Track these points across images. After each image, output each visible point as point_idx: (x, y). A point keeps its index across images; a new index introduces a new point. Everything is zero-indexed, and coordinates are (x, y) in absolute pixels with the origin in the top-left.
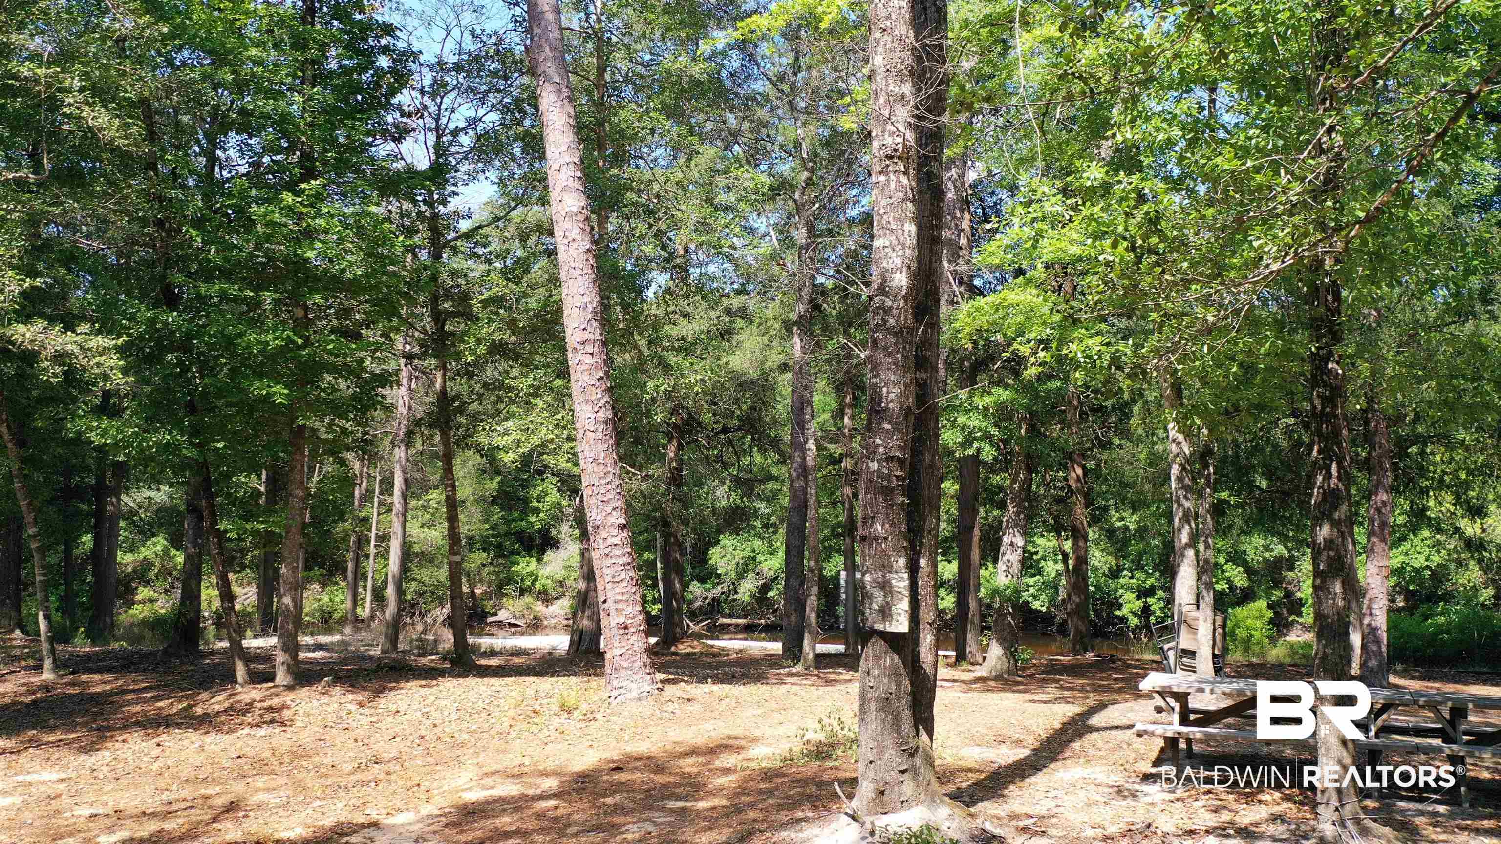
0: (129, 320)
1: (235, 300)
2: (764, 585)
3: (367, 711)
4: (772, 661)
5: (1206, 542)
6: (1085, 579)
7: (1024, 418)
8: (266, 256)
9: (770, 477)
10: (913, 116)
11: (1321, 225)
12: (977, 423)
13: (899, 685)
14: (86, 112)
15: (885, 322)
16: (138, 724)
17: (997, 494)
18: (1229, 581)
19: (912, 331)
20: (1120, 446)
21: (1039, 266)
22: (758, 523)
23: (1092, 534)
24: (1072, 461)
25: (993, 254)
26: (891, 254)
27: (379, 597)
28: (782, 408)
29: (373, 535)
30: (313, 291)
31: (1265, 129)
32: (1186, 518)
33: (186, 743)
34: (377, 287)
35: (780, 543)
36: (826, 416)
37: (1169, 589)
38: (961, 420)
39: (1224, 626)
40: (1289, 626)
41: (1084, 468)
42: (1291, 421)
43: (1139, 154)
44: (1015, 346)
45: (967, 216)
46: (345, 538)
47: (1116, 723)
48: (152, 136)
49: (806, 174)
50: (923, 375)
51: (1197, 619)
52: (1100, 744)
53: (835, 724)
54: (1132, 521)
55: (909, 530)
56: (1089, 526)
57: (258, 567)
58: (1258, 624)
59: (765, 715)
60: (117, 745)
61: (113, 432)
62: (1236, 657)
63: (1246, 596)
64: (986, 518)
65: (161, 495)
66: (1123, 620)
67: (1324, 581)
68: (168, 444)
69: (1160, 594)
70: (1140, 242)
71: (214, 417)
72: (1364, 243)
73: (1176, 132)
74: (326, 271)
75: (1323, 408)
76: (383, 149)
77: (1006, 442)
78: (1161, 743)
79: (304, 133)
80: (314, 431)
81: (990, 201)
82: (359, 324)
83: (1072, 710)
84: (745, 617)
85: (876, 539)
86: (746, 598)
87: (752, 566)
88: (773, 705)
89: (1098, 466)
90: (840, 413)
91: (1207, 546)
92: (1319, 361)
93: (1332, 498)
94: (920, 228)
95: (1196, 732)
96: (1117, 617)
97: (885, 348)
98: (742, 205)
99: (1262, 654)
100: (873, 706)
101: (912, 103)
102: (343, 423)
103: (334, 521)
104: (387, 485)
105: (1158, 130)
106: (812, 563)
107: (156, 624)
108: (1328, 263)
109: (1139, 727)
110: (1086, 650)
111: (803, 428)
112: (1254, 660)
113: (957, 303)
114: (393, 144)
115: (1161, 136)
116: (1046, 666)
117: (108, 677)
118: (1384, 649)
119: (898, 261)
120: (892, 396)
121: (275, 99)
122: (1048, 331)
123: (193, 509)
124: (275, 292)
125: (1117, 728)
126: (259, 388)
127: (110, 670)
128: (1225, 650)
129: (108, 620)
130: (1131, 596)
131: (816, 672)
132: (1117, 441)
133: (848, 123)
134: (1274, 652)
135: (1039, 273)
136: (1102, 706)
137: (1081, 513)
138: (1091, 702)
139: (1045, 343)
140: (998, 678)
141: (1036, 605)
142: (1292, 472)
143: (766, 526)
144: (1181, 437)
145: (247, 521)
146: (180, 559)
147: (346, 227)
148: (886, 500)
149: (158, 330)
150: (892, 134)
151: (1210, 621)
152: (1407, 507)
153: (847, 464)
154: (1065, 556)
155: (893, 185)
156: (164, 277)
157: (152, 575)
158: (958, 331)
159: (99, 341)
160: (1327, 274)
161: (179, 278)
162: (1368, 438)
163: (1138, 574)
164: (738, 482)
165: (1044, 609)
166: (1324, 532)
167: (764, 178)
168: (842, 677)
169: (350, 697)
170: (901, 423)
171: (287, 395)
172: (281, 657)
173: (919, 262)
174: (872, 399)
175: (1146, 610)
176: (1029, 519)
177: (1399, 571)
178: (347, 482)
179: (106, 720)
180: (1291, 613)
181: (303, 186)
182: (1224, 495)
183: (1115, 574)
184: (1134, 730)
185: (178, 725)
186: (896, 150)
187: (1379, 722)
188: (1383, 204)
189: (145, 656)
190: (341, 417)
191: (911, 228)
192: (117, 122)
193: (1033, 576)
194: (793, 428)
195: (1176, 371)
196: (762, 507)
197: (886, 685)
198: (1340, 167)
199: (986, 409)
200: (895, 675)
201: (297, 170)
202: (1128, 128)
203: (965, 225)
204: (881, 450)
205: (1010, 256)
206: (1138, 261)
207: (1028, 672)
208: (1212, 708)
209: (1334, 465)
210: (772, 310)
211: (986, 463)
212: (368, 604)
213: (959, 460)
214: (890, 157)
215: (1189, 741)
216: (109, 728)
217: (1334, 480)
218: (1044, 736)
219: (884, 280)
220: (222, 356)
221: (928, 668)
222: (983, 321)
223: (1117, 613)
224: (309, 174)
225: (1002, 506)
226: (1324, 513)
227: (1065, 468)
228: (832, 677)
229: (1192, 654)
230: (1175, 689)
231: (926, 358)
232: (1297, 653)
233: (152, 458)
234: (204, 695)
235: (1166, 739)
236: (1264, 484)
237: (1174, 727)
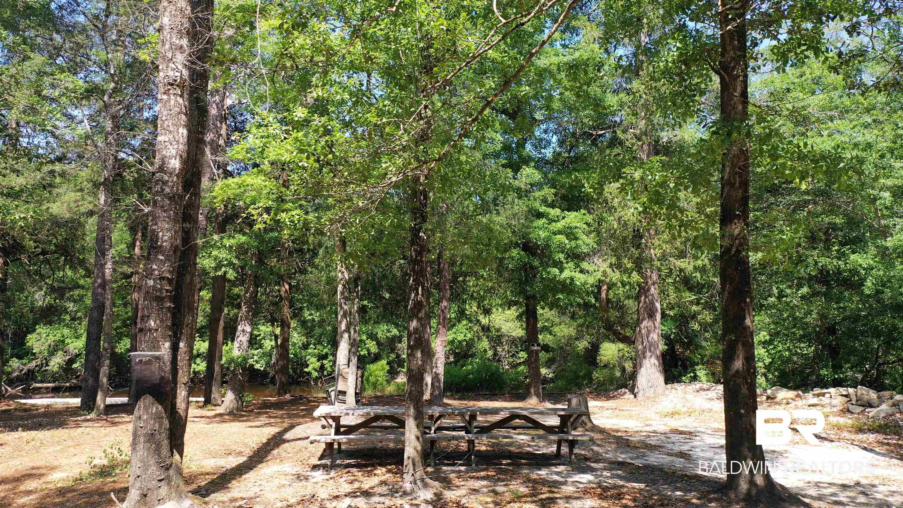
2: (69, 360)
4: (73, 412)
5: (355, 329)
6: (287, 350)
7: (254, 254)
9: (78, 286)
10: (188, 61)
11: (417, 159)
12: (224, 256)
13: (161, 426)
15: (163, 190)
17: (236, 300)
18: (368, 350)
19: (181, 197)
20: (311, 272)
21: (266, 163)
22: (68, 317)
23: (293, 324)
24: (283, 281)
25: (238, 153)
26: (169, 146)
28: (90, 240)
31: (393, 102)
32: (345, 315)
35: (82, 330)
36: (123, 246)
37: (335, 355)
38: (214, 253)
39: (362, 377)
40: (397, 373)
41: (290, 284)
42: (402, 261)
43: (328, 104)
44: (250, 210)
45: (224, 126)
47: (299, 437)
49: (112, 85)
50: (188, 225)
51: (348, 373)
52: (289, 450)
53: (116, 452)
54: (316, 316)
55: (173, 324)
56: (291, 319)
58: (381, 373)
59: (62, 451)
62: (369, 392)
63: (377, 358)
64: (228, 314)
66: (309, 373)
67: (412, 351)
69: (331, 358)
70: (322, 157)
72: (439, 170)
73: (346, 96)
75: (416, 257)
77: (242, 268)
78: (323, 446)
81: (240, 119)
83: (273, 430)
84: (54, 382)
85: (150, 330)
86: (56, 369)
87: (61, 347)
88: (71, 443)
89: (298, 283)
90: (132, 246)
91: (355, 331)
92: (415, 231)
93: (418, 305)
94: (189, 131)
95: (342, 438)
96: (306, 372)
97: (162, 207)
98: (64, 99)
99: (383, 390)
100: (142, 439)
101: (187, 52)
105: (337, 93)
106: (106, 345)
108: (422, 179)
109: (312, 438)
110: (285, 393)
111: (104, 255)
112: (379, 394)
113: (216, 180)
115: (338, 97)
116: (261, 404)
118: (442, 385)
119: (174, 152)
120: (166, 238)
122: (270, 203)
125: (300, 439)
128: (363, 389)
130: (314, 360)
131: (105, 417)
132: (309, 269)
133: (144, 56)
134: (389, 389)
135: (266, 166)
136: (292, 427)
137: (287, 311)
138: (285, 425)
139: (268, 210)
140: (231, 413)
141: (257, 366)
142: (401, 289)
143: (73, 319)
144: (343, 270)
148: (158, 305)
150: (173, 70)
151: (355, 374)
152: (456, 309)
153: (135, 279)
154: (276, 337)
155: (172, 102)
158: (215, 198)
160: (421, 184)
162: (440, 272)
163: (319, 347)
164: (52, 289)
165: (262, 369)
166: (414, 324)
167: (81, 83)
168: (124, 420)
170: (171, 256)
173: (188, 154)
174: (152, 239)
175: (322, 367)
176: (255, 315)
177: (452, 342)
180: (399, 367)
182: (365, 303)
183: (305, 347)
184: (309, 440)
186: (176, 81)
187: (436, 425)
188: (448, 152)
191: (184, 132)
193: (257, 349)
194: (96, 255)
195: (341, 233)
196: (71, 306)
197: (152, 425)
198: (429, 128)
199: (231, 247)
200: (158, 418)
202: (320, 89)
203: (223, 132)
204: (156, 272)
205: (249, 155)
206: (320, 170)
207: (250, 408)
208: (353, 423)
209: (420, 288)
210: (85, 173)
211: (229, 281)
213: (213, 278)
214: (172, 85)
215: (339, 444)
217: (420, 296)
218: (256, 449)
219: (163, 163)
221: (181, 412)
222: (230, 193)
223: (306, 370)
225: (239, 307)
226: (414, 315)
227: (279, 284)
228: (117, 420)
229: (344, 393)
230: (333, 415)
231: (190, 216)
232: (399, 389)
235: (327, 444)
236: (387, 296)
237: (331, 436)
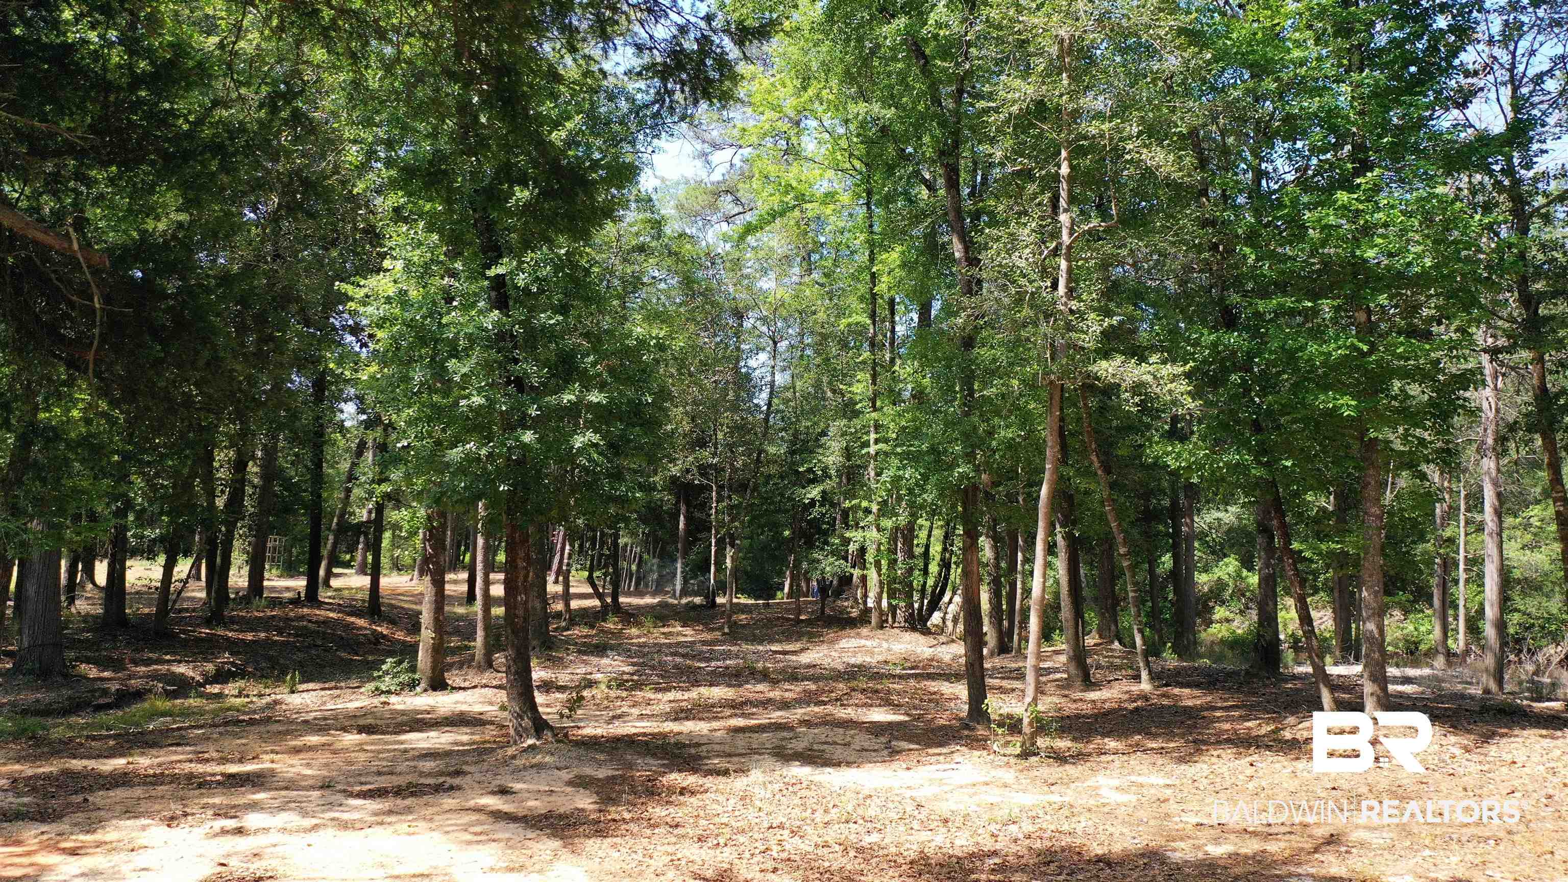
0: (1192, 345)
1: (1292, 313)
3: (1475, 758)
8: (1322, 262)
14: (1145, 154)
16: (1228, 741)
27: (1473, 628)
29: (1461, 557)
30: (1377, 291)
33: (1277, 766)
34: (1451, 276)
46: (1429, 563)
48: (1203, 163)
57: (1332, 590)
60: (1214, 760)
61: (1185, 455)
65: (1229, 515)
68: (1238, 464)
71: (1281, 435)
74: (1388, 268)
76: (1446, 120)
79: (1354, 124)
80: (1388, 442)
82: (1430, 320)
102: (1418, 432)
103: (1414, 542)
104: (1475, 501)
107: (1235, 644)
114: (1455, 112)
117: (1197, 692)
121: (1320, 96)
123: (1264, 529)
124: (1333, 299)
126: (1325, 401)
127: (1198, 686)
129: (1191, 637)
145: (1321, 541)
146: (1254, 580)
147: (1409, 215)
149: (1219, 353)
156: (1222, 299)
157: (1227, 595)
159: (1168, 370)
161: (1235, 298)
169: (1452, 739)
171: (1356, 407)
172: (1369, 688)
178: (1429, 498)
179: (1200, 733)
181: (1358, 181)
185: (1268, 748)
189: (1230, 675)
190: (1416, 425)
192: (1171, 157)
201: (1349, 166)
212: (1461, 636)
216: (1205, 742)
220: (1284, 372)
224: (1364, 167)
233: (1223, 479)
234: (1291, 720)
